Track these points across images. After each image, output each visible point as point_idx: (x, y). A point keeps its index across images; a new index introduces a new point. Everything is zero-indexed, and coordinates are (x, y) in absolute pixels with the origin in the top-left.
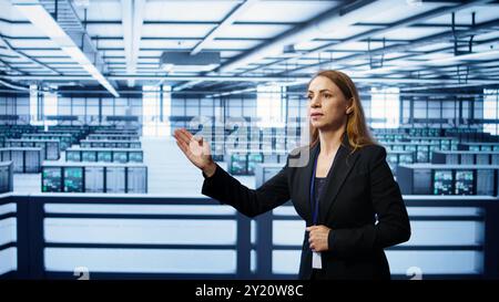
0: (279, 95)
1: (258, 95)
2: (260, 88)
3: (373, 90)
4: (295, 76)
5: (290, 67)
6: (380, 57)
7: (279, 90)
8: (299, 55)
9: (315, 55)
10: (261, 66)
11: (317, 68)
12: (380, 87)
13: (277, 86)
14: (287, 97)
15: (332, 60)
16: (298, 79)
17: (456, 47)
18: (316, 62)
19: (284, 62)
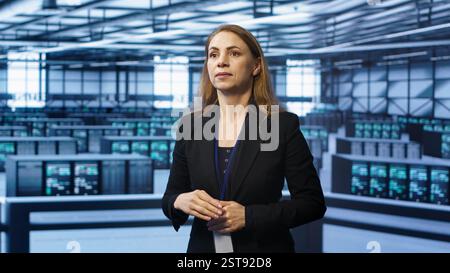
0: (37, 64)
1: (9, 63)
2: (12, 55)
3: (157, 59)
4: (59, 40)
5: (51, 28)
6: (164, 18)
7: (37, 57)
8: (63, 12)
9: (83, 12)
10: (13, 25)
11: (87, 29)
12: (165, 55)
13: (34, 53)
14: (47, 68)
15: (105, 20)
16: (61, 44)
17: (255, 7)
18: (85, 21)
19: (44, 21)
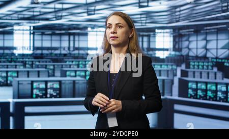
0: (28, 32)
1: (14, 31)
2: (16, 27)
3: (89, 29)
4: (40, 20)
5: (35, 14)
6: (93, 8)
7: (28, 28)
8: (42, 5)
9: (52, 6)
10: (16, 12)
11: (54, 14)
12: (93, 27)
13: (27, 26)
14: (34, 34)
15: (63, 9)
16: (41, 22)
17: (139, 3)
18: (53, 10)
19: (32, 10)
